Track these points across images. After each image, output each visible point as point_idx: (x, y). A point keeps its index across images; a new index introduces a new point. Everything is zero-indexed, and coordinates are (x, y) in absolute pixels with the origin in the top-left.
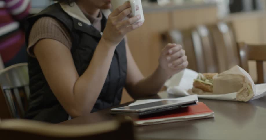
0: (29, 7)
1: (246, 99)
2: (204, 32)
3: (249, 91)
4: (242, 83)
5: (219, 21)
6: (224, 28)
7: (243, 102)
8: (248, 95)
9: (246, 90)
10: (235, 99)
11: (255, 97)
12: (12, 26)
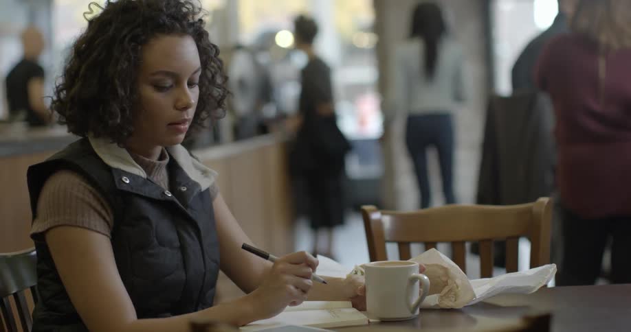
4: (444, 279)
9: (452, 292)
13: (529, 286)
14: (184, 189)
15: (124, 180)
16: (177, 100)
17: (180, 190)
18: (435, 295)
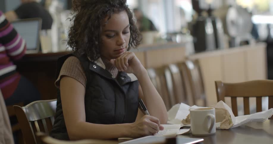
0: (25, 48)
1: (227, 127)
2: (175, 69)
3: (230, 122)
4: (224, 115)
5: (187, 58)
6: (191, 66)
7: (225, 130)
8: (230, 125)
9: (228, 121)
10: (219, 127)
11: (235, 125)
12: (11, 68)
13: (263, 119)
14: (123, 78)
15: (94, 67)
16: (117, 41)
17: (121, 79)
18: (219, 123)
